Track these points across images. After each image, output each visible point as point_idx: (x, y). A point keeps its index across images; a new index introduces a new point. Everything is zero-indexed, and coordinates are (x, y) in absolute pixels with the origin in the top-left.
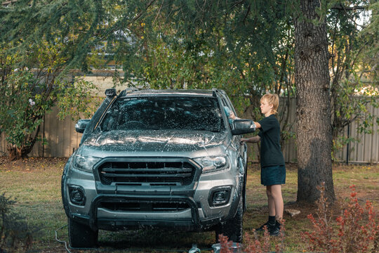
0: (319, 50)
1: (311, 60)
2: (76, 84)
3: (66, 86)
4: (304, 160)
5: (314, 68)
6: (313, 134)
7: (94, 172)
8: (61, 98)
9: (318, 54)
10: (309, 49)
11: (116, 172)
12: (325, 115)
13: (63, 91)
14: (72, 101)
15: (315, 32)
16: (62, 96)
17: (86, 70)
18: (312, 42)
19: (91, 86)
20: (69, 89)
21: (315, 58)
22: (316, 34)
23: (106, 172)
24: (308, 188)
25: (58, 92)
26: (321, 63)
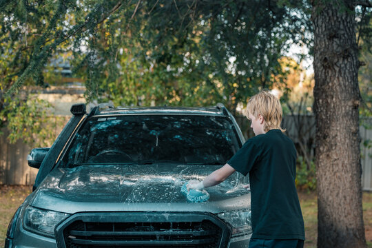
0: (348, 56)
1: (337, 69)
2: (28, 103)
3: (18, 105)
4: (328, 198)
5: (341, 79)
6: (340, 165)
7: (57, 235)
8: (12, 119)
9: (346, 62)
10: (335, 54)
11: (93, 237)
12: (355, 141)
13: (15, 111)
14: (24, 122)
15: (342, 32)
16: (14, 116)
17: (42, 83)
18: (339, 46)
19: (47, 104)
20: (21, 108)
21: (343, 66)
22: (344, 35)
23: (78, 237)
24: (334, 235)
25: (9, 112)
26: (349, 72)
